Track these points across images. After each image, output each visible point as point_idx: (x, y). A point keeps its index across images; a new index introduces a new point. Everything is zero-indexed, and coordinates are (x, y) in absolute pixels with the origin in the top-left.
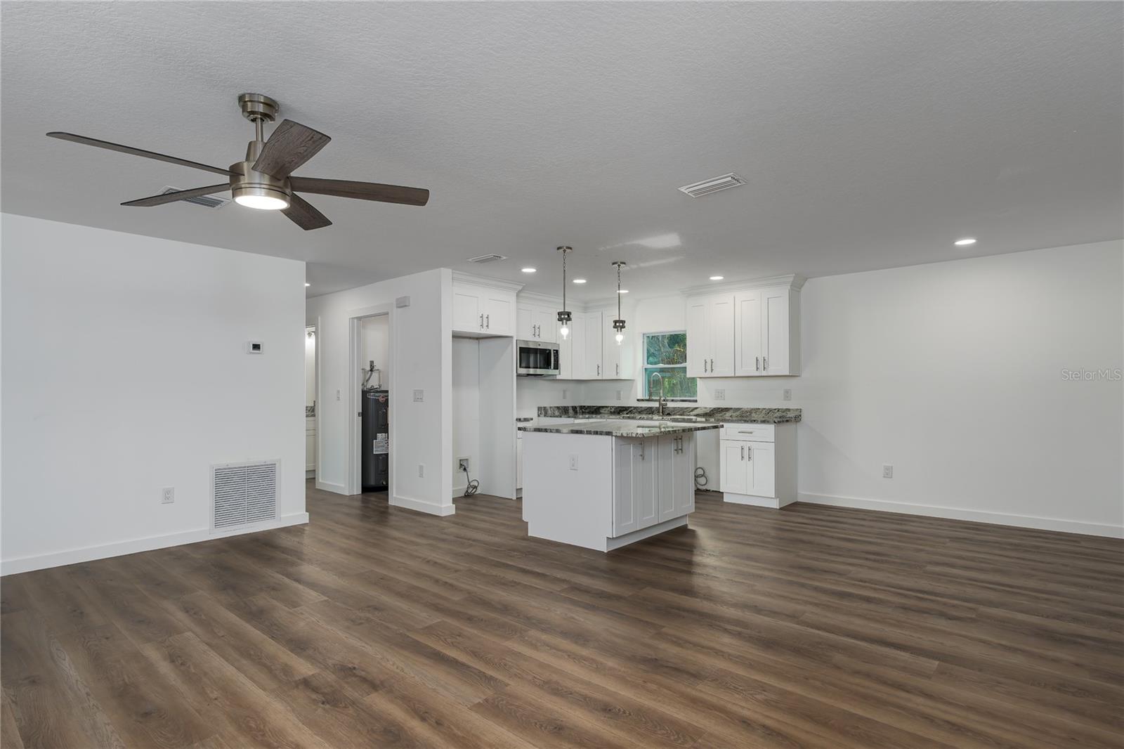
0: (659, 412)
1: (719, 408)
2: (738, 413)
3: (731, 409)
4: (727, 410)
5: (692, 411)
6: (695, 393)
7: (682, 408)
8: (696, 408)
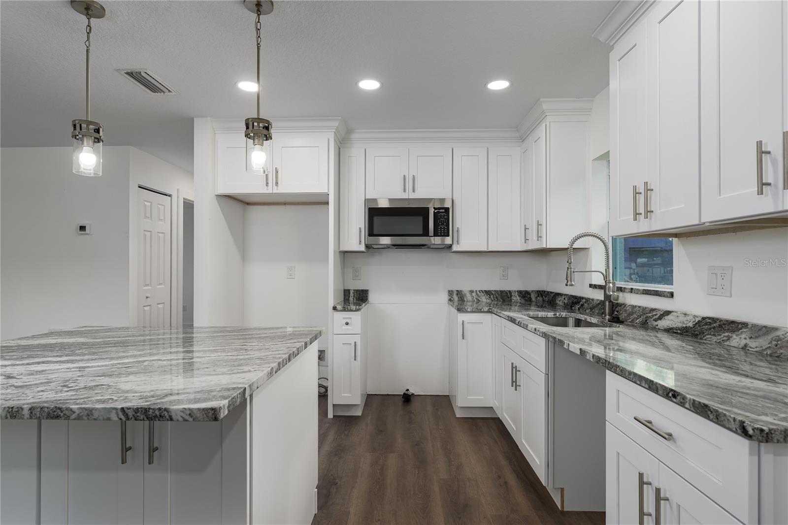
0: (603, 313)
1: (714, 320)
2: (762, 343)
3: (745, 325)
4: (734, 326)
5: (660, 318)
6: (667, 278)
7: (644, 309)
8: (668, 313)
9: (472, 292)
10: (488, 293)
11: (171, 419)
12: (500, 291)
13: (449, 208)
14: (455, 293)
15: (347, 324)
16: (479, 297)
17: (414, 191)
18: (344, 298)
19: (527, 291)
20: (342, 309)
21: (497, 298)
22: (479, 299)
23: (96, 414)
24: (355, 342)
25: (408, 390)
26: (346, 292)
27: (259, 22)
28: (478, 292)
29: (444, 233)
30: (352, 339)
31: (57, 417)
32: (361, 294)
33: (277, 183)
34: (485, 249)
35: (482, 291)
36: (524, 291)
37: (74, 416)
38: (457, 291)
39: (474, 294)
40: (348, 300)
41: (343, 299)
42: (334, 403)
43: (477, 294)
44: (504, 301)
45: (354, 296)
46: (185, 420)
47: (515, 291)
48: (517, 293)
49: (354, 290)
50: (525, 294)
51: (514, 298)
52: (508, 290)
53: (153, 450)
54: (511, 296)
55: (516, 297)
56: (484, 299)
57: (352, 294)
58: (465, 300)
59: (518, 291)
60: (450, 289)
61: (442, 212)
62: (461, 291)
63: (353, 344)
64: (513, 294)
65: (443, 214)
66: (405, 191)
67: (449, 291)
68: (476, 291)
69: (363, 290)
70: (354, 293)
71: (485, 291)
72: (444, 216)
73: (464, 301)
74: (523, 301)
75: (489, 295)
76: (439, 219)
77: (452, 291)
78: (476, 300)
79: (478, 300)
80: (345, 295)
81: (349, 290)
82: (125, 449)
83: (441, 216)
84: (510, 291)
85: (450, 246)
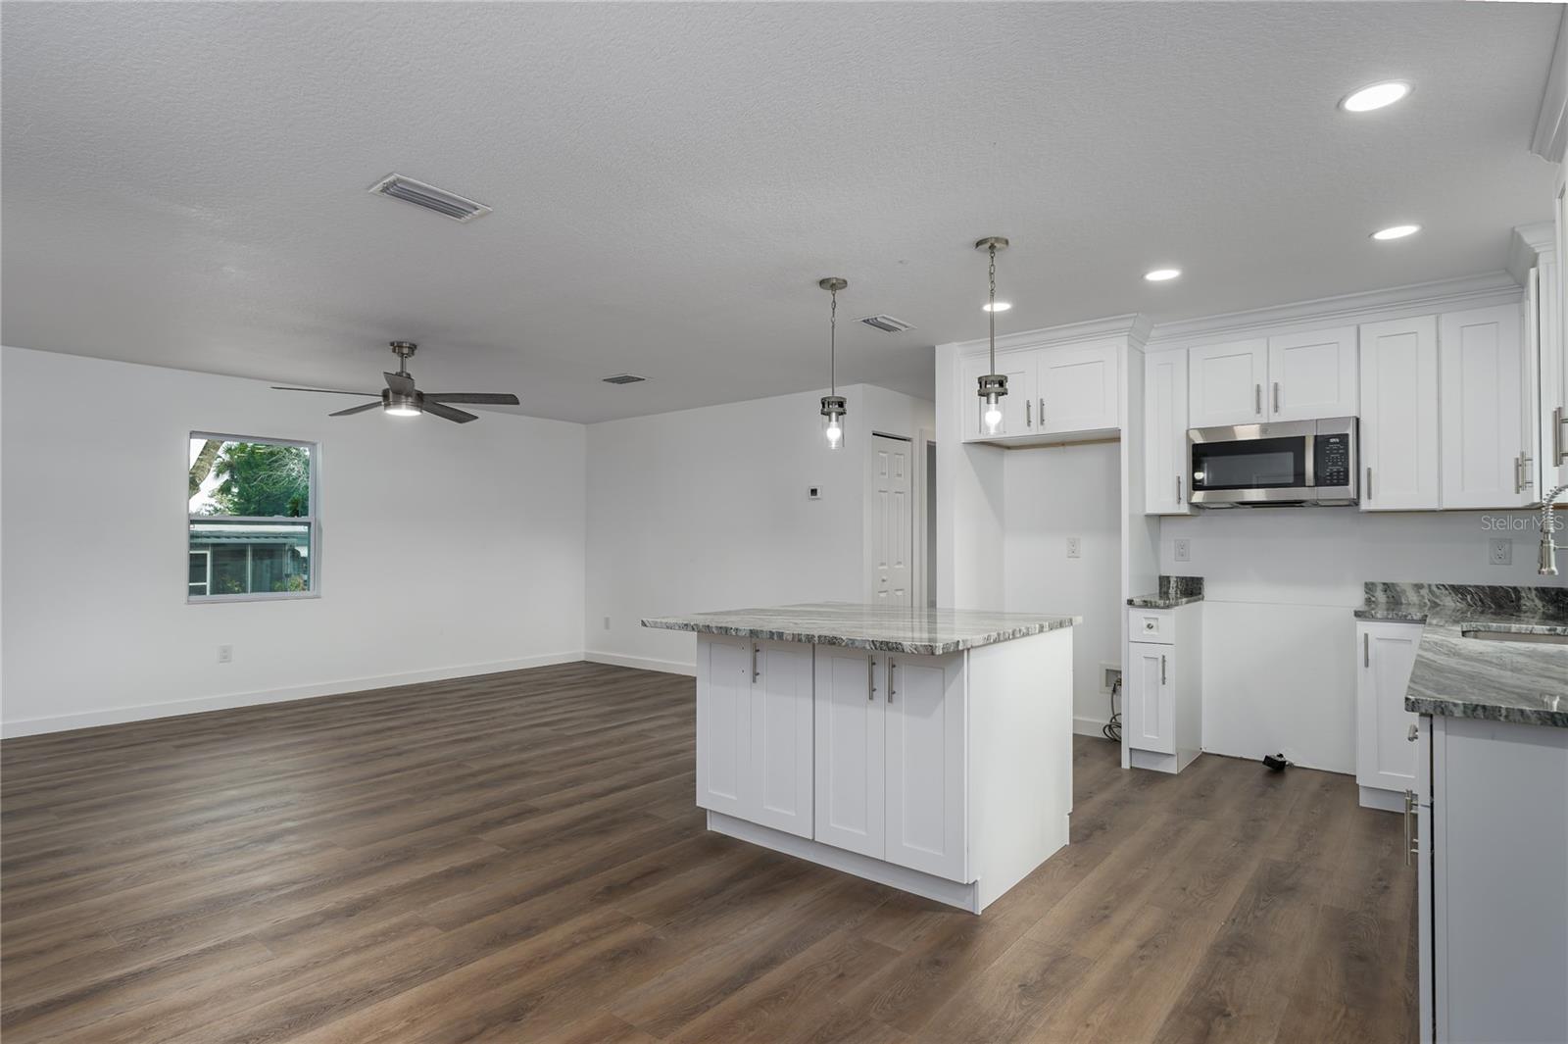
9: (1418, 587)
10: (1459, 590)
11: (903, 651)
12: (1489, 587)
13: (1347, 435)
14: (1380, 588)
15: (1150, 627)
16: (1437, 597)
17: (1276, 408)
18: (1160, 589)
19: (1562, 589)
20: (1141, 603)
21: (1481, 600)
22: (1437, 601)
23: (857, 644)
24: (1164, 657)
25: (1281, 756)
26: (1164, 581)
27: (992, 265)
28: (1435, 589)
29: (1338, 479)
30: (1158, 651)
31: (834, 644)
32: (1190, 583)
33: (1042, 421)
34: (1434, 506)
35: (1443, 586)
36: (1553, 589)
37: (844, 644)
38: (1384, 584)
39: (1424, 592)
40: (1167, 593)
41: (1158, 591)
42: (1131, 746)
43: (1431, 591)
44: (1500, 606)
45: (1177, 587)
46: (913, 653)
47: (1530, 589)
48: (1534, 592)
49: (1177, 577)
50: (1557, 594)
51: (1526, 603)
52: (1512, 585)
53: (891, 693)
54: (1519, 598)
55: (1533, 601)
56: (1449, 602)
57: (1173, 584)
58: (1404, 601)
59: (1536, 589)
60: (1370, 580)
61: (1334, 443)
62: (1393, 584)
63: (1160, 659)
64: (1523, 594)
65: (1335, 446)
66: (1259, 410)
67: (1366, 584)
68: (1430, 586)
69: (1192, 579)
70: (1177, 582)
71: (1453, 587)
72: (1339, 449)
73: (1401, 604)
74: (1552, 610)
75: (1462, 594)
76: (1328, 455)
77: (1373, 584)
78: (1429, 603)
79: (1435, 603)
80: (1161, 585)
81: (1168, 577)
82: (872, 690)
83: (1331, 449)
84: (1515, 589)
85: (1356, 503)
